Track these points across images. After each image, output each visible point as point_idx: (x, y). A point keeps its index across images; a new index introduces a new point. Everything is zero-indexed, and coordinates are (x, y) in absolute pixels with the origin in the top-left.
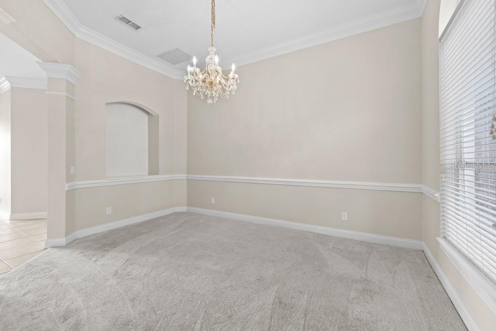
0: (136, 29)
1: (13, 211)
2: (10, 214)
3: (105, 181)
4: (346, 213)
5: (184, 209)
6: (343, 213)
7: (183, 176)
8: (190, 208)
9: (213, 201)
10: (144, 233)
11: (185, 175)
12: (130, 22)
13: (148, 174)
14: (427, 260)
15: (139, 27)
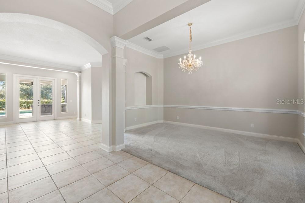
0: (150, 41)
1: (93, 119)
2: (91, 121)
3: (134, 107)
4: (253, 124)
5: (162, 121)
6: (251, 124)
7: (162, 106)
8: (165, 121)
9: (178, 118)
10: (152, 130)
11: (163, 105)
12: (148, 38)
13: (146, 104)
14: (299, 146)
15: (151, 40)
